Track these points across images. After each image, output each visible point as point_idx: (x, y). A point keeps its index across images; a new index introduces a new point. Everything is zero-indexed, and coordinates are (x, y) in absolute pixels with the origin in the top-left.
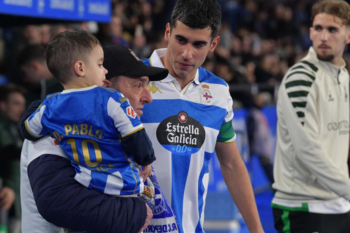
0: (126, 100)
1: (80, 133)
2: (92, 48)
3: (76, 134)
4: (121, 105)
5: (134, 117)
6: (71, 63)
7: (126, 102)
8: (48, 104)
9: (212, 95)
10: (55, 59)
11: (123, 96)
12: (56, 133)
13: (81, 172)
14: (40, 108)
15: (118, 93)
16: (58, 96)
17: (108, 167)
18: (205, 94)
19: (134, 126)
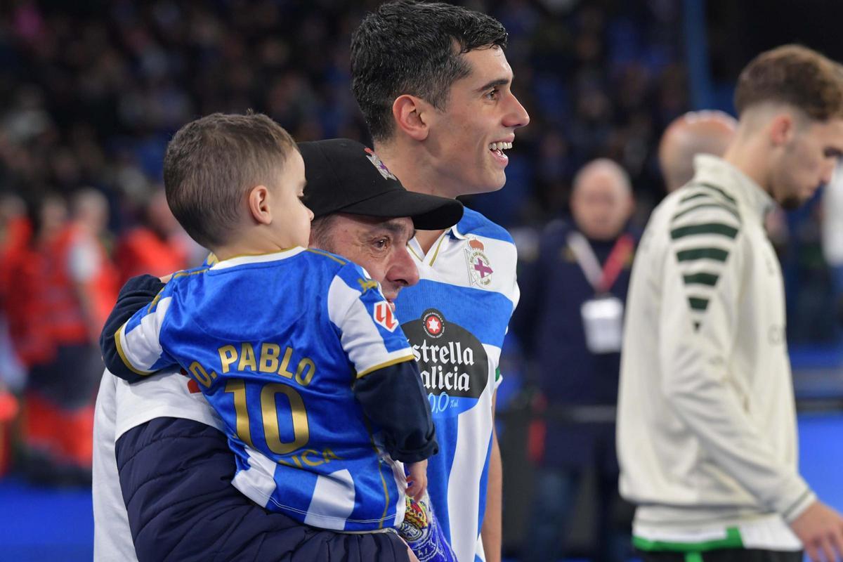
0: (376, 285)
1: (258, 367)
2: (284, 155)
3: (248, 369)
4: (363, 295)
5: (390, 328)
6: (241, 191)
7: (375, 289)
8: (176, 294)
9: (492, 266)
10: (199, 182)
11: (367, 275)
12: (196, 368)
13: (249, 466)
14: (157, 302)
15: (357, 268)
16: (205, 277)
17: (321, 457)
18: (476, 263)
19: (390, 349)
